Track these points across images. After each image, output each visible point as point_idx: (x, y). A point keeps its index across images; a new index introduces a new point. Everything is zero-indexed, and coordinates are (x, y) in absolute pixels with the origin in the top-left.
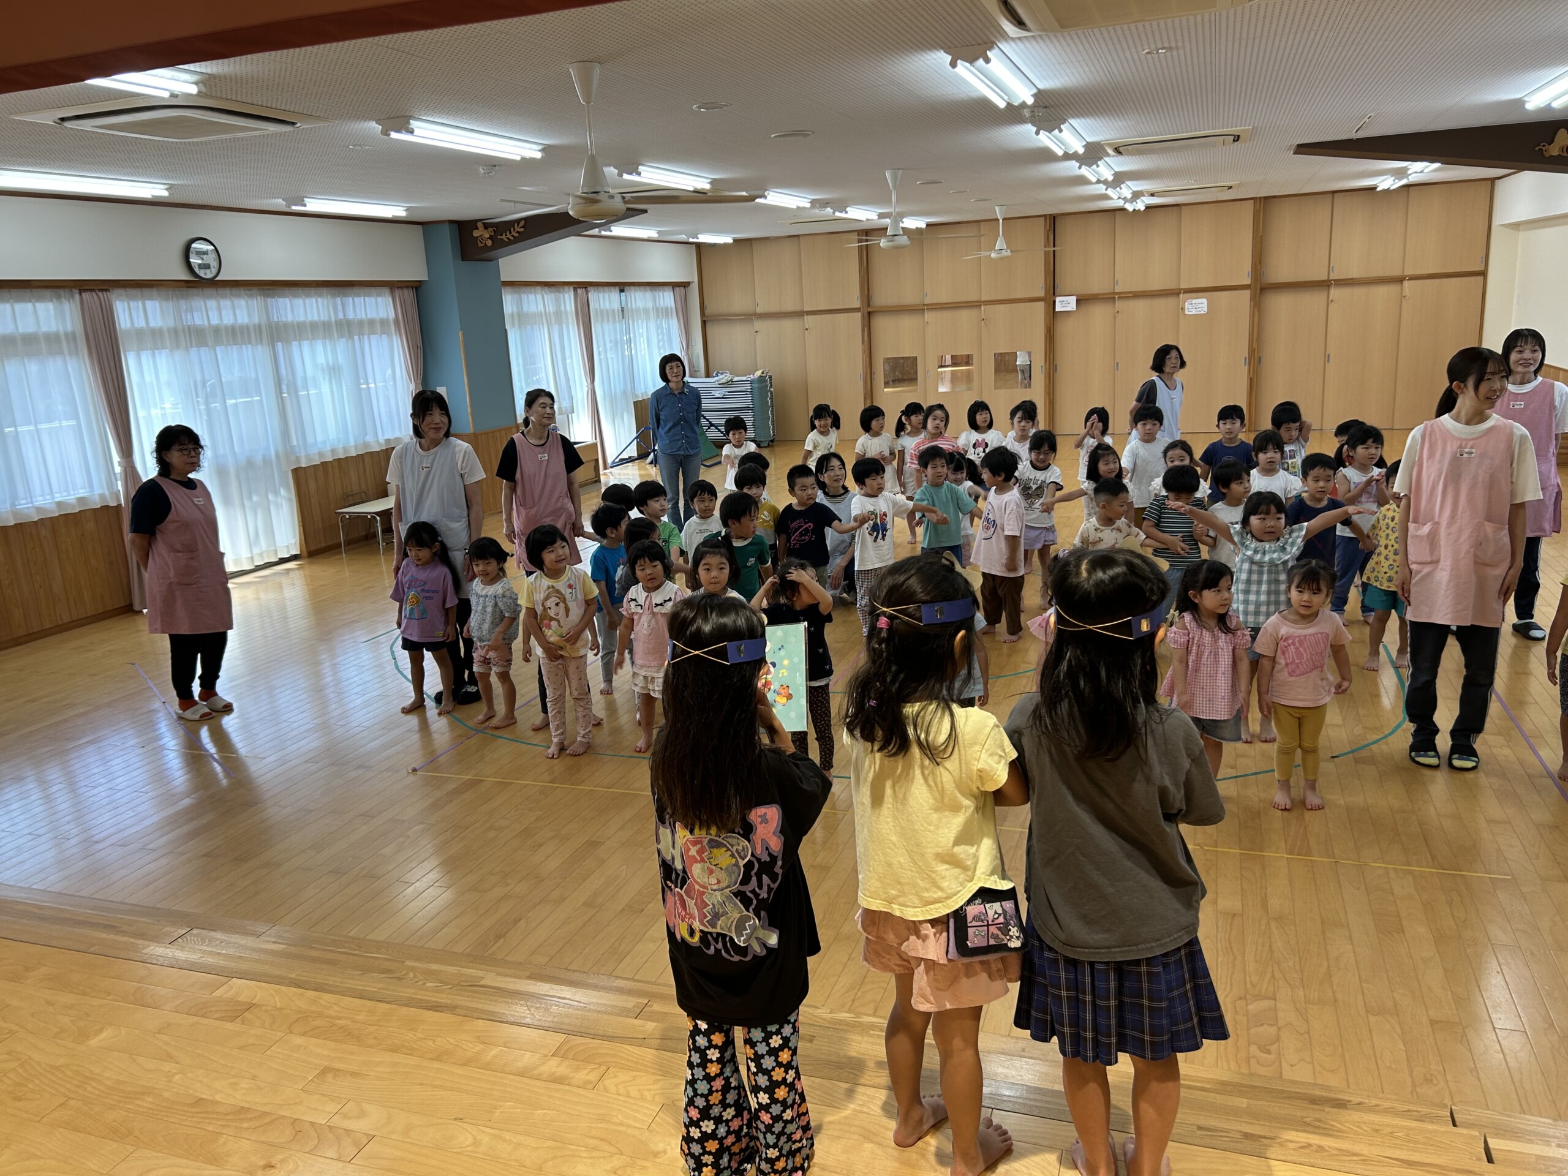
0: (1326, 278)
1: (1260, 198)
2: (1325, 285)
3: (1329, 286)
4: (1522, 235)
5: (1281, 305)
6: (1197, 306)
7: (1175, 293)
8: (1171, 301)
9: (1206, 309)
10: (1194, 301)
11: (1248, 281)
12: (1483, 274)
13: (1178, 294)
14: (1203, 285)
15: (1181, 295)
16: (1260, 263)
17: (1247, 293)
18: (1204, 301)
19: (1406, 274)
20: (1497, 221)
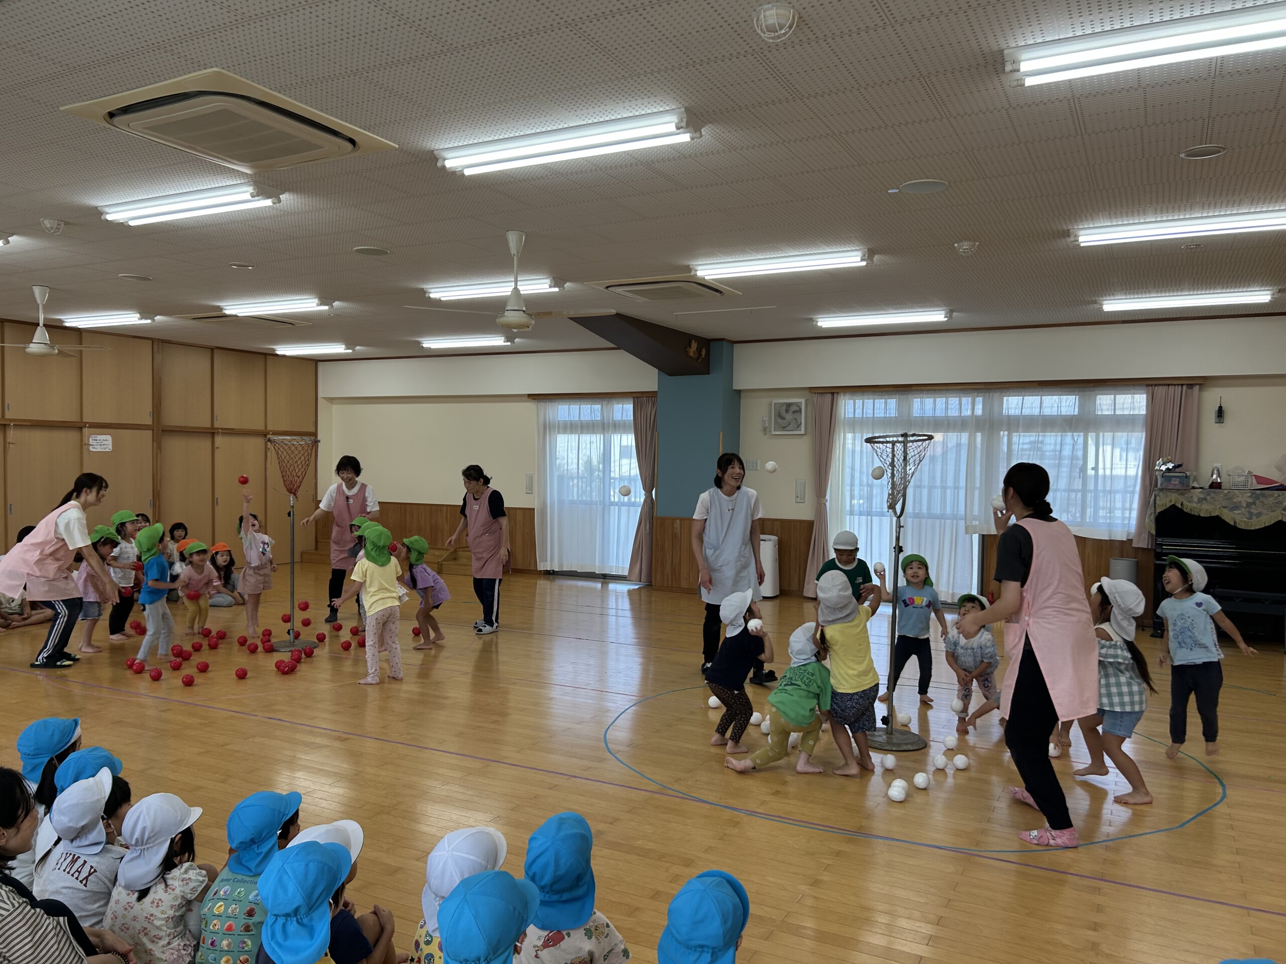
0: (208, 425)
1: (158, 339)
2: (212, 433)
3: (213, 433)
4: (335, 408)
5: (175, 446)
6: (102, 443)
7: (79, 427)
8: (73, 435)
9: (111, 447)
10: (99, 437)
11: (148, 421)
12: (315, 434)
13: (81, 428)
14: (108, 421)
15: (86, 431)
16: (160, 405)
17: (150, 432)
18: (109, 438)
19: (269, 428)
20: (320, 395)
